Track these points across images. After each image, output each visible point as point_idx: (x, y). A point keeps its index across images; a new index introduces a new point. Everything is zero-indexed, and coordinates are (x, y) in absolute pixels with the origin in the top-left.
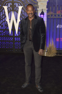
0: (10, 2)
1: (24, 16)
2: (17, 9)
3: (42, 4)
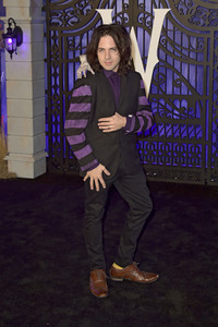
1: (173, 43)
2: (149, 19)
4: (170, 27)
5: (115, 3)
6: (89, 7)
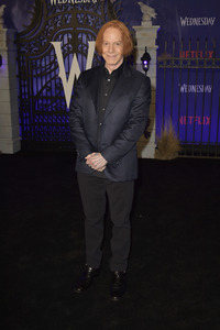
0: (67, 32)
2: (85, 48)
3: (144, 35)
5: (62, 38)
6: (45, 41)
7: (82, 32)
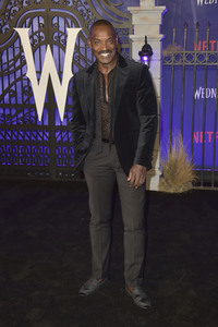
0: (38, 15)
1: (85, 59)
2: (63, 38)
3: (144, 19)
4: (82, 44)
5: (31, 23)
6: (7, 26)
7: (59, 15)
